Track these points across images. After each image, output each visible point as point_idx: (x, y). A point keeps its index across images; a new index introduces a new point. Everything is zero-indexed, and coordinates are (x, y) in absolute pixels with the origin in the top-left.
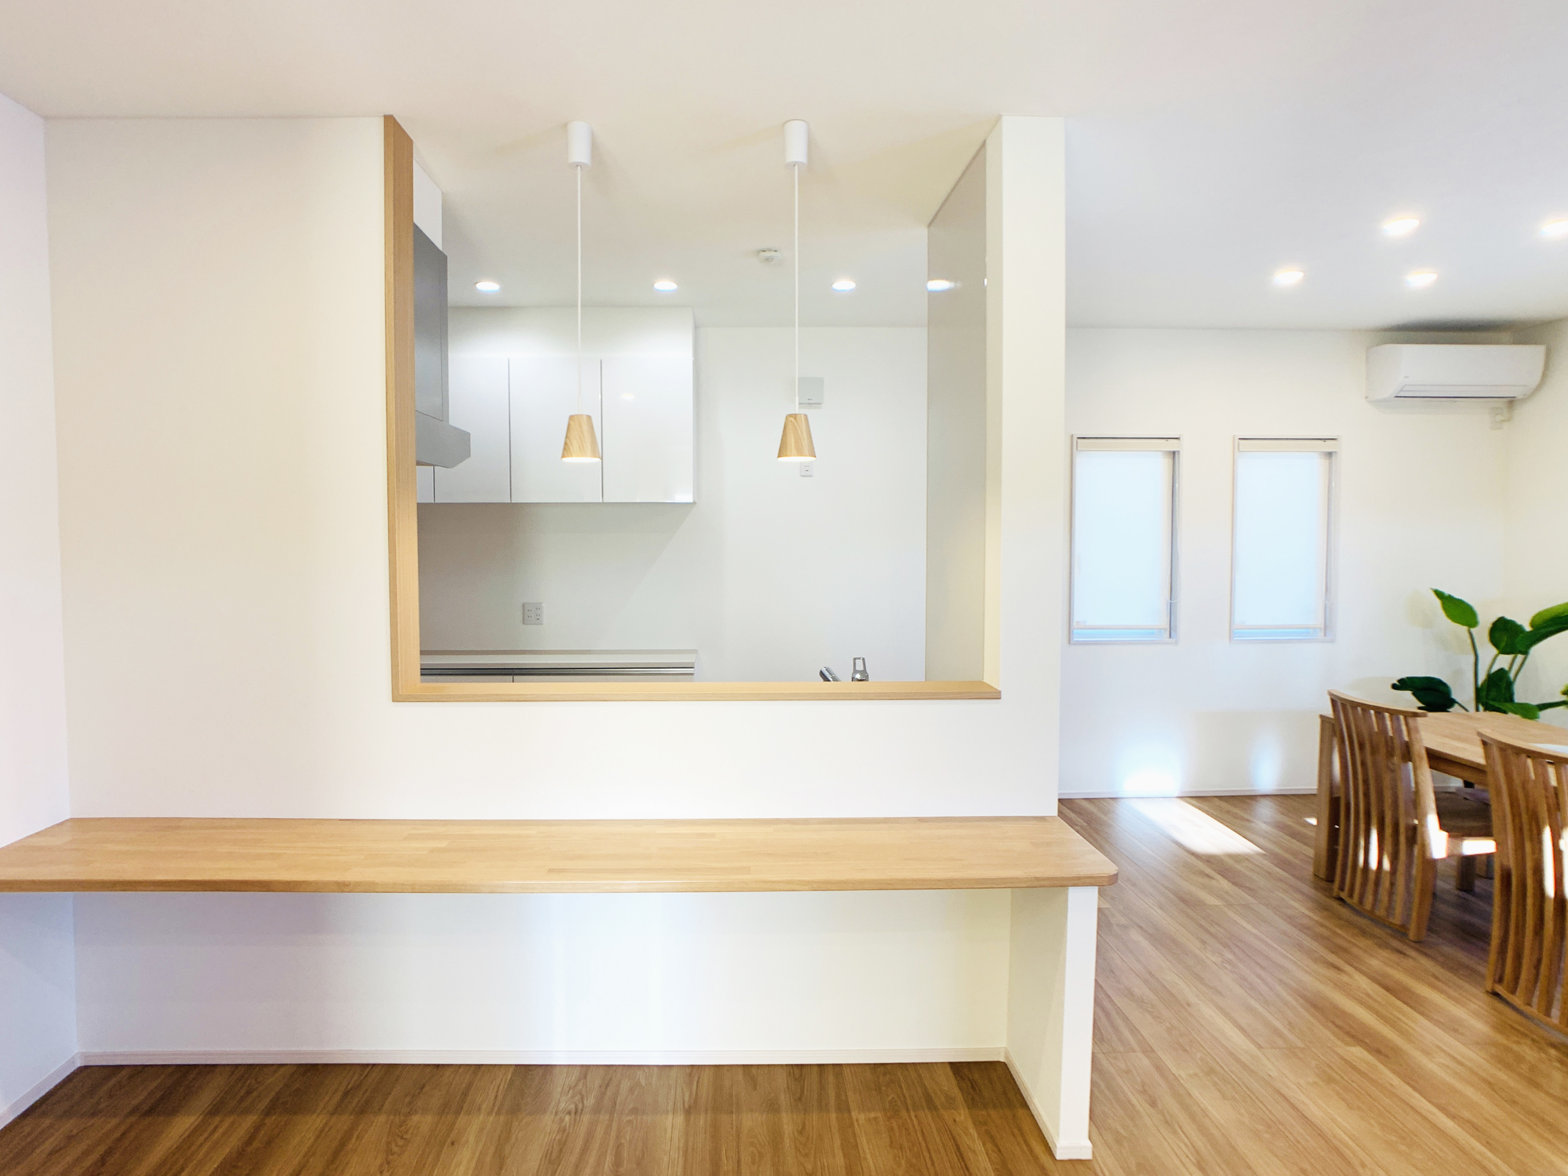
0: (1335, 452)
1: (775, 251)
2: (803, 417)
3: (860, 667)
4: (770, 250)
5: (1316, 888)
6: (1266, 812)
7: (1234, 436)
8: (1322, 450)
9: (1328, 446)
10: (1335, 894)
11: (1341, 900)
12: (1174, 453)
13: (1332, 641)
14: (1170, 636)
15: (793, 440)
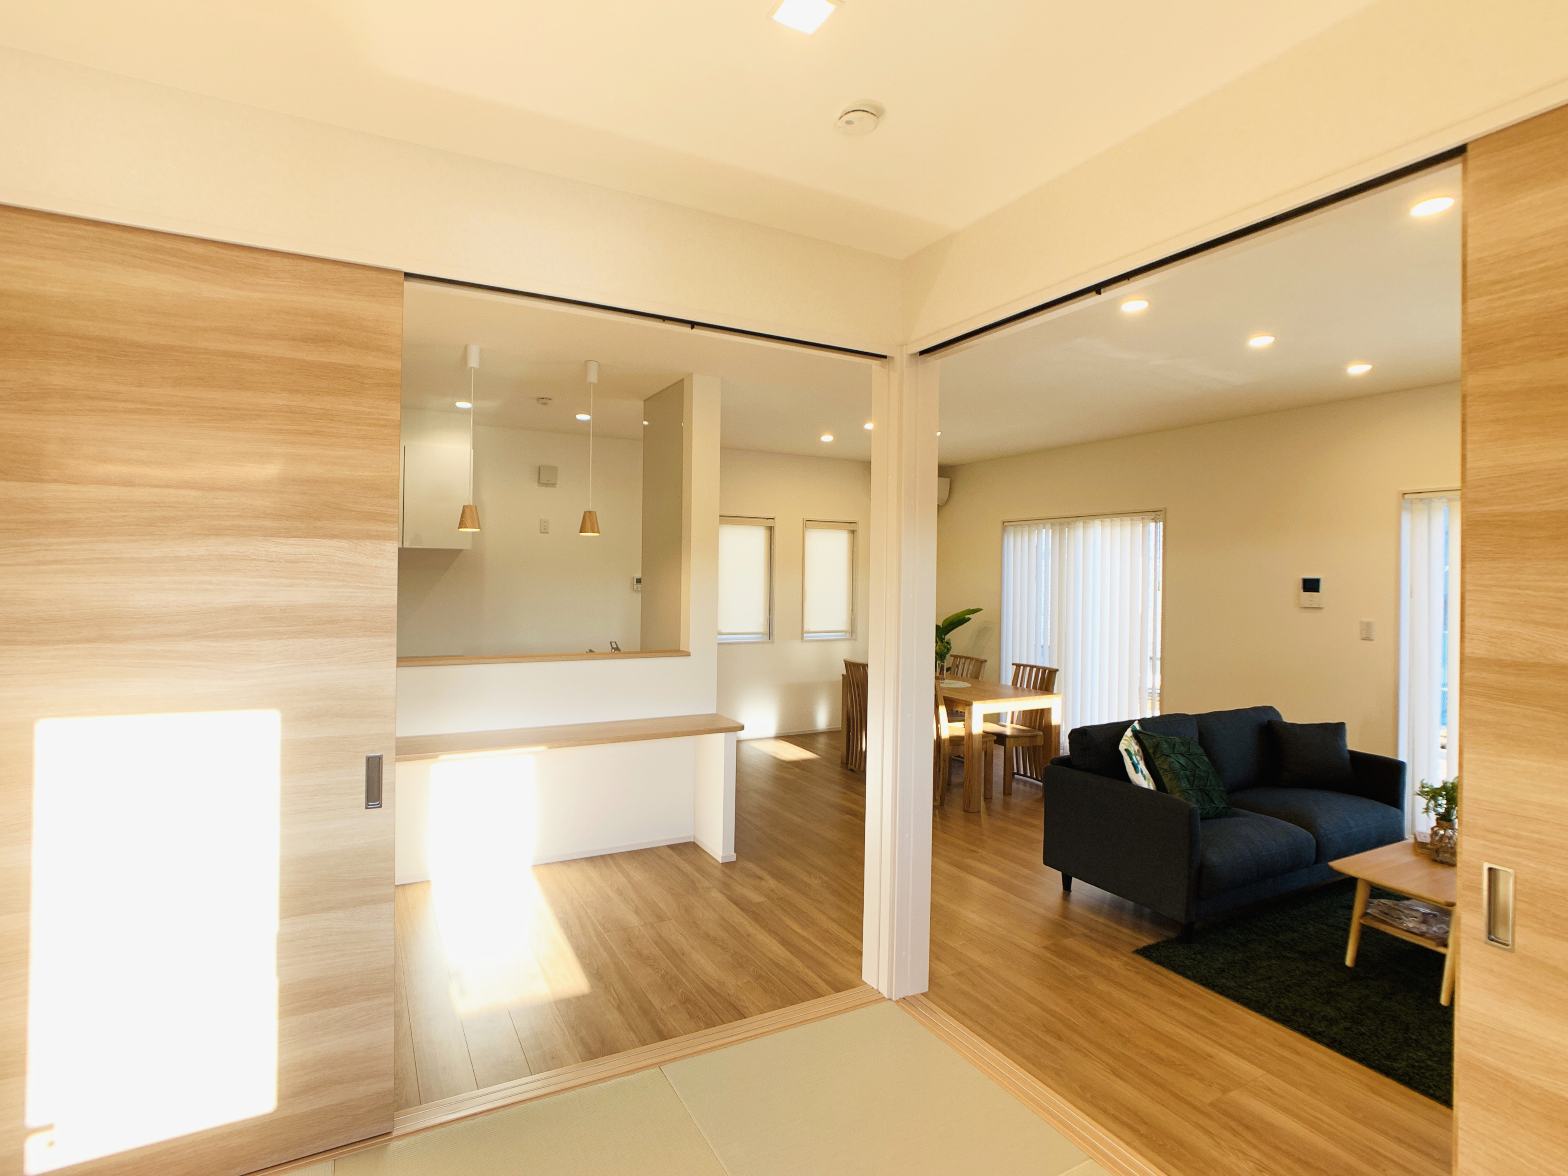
0: (856, 530)
1: (550, 399)
2: (594, 513)
3: (614, 646)
4: (547, 399)
5: (841, 767)
6: (822, 742)
7: (803, 519)
8: (850, 529)
9: (852, 527)
10: (849, 768)
11: (852, 770)
12: (771, 527)
13: (855, 640)
14: (769, 639)
15: (589, 525)
